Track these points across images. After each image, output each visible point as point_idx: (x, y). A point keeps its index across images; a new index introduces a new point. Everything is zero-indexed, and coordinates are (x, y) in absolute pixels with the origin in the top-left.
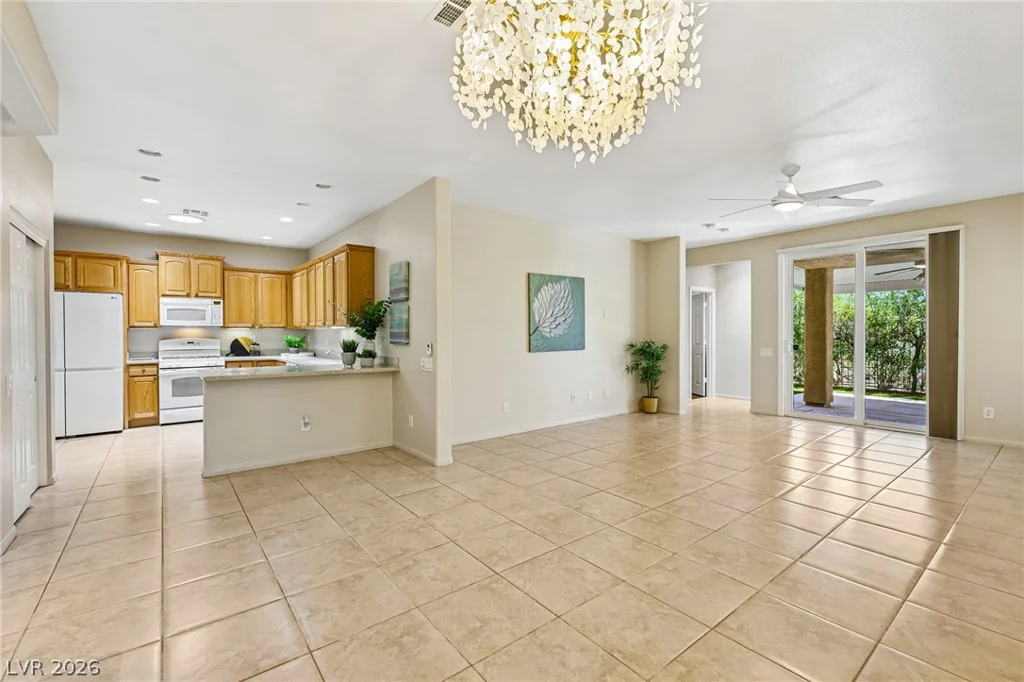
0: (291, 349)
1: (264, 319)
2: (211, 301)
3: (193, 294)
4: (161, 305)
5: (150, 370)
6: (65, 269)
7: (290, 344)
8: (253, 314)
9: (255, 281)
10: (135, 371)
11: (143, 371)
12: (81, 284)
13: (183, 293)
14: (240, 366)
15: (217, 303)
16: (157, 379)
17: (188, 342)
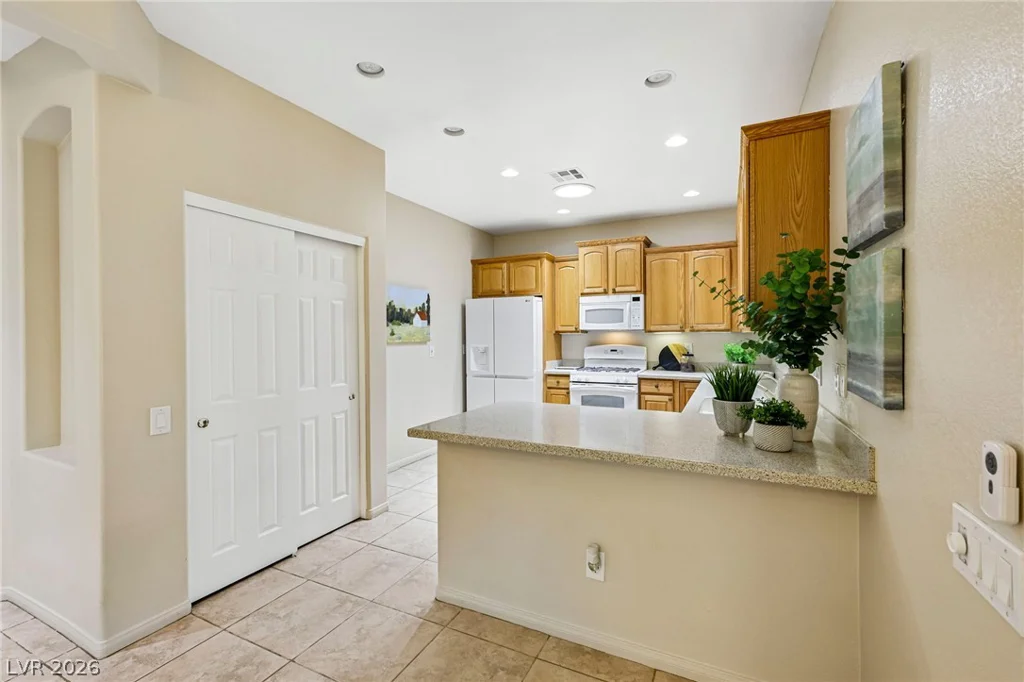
1: (697, 318)
2: (628, 297)
4: (580, 306)
5: (563, 382)
6: (502, 276)
7: (732, 357)
8: (681, 312)
9: (685, 264)
10: (552, 382)
11: (558, 382)
12: (513, 289)
13: (601, 290)
14: (657, 387)
15: (636, 299)
16: (568, 393)
17: (612, 351)
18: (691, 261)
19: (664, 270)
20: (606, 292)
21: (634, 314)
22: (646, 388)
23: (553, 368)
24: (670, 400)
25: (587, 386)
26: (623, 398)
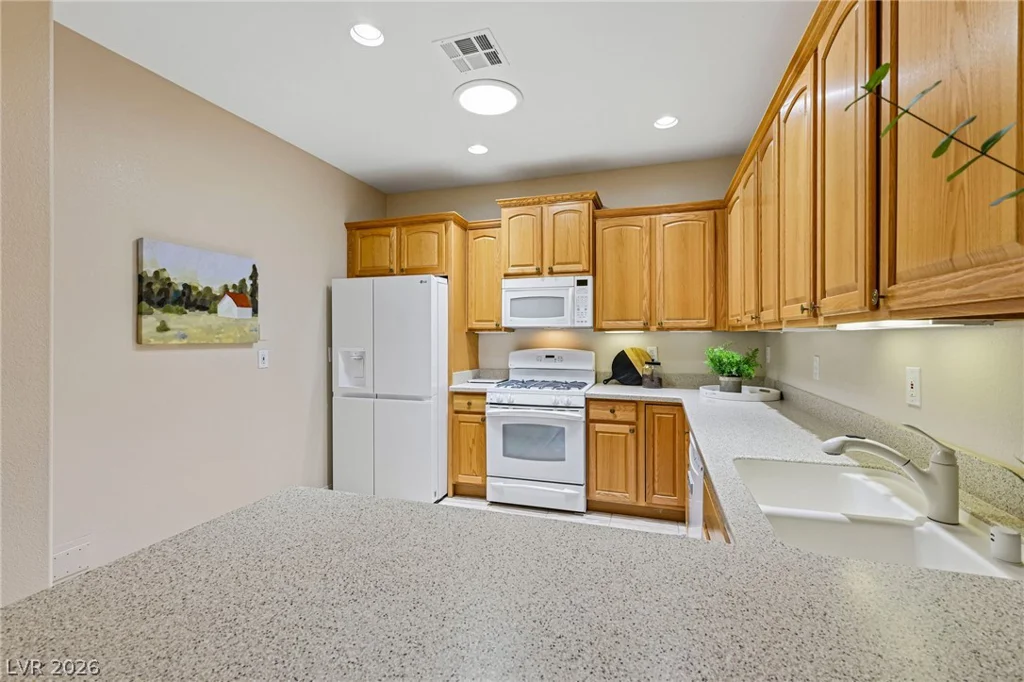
1: (666, 314)
2: (572, 280)
4: (503, 292)
5: (476, 404)
7: (720, 367)
8: (645, 302)
9: (651, 231)
10: (461, 403)
11: (469, 404)
12: (405, 266)
13: (532, 269)
14: (613, 411)
15: (582, 283)
16: (484, 420)
17: (547, 357)
18: (659, 229)
19: (621, 242)
20: (539, 273)
21: (578, 306)
22: (595, 413)
23: (465, 382)
24: (632, 431)
25: (511, 410)
26: (563, 429)
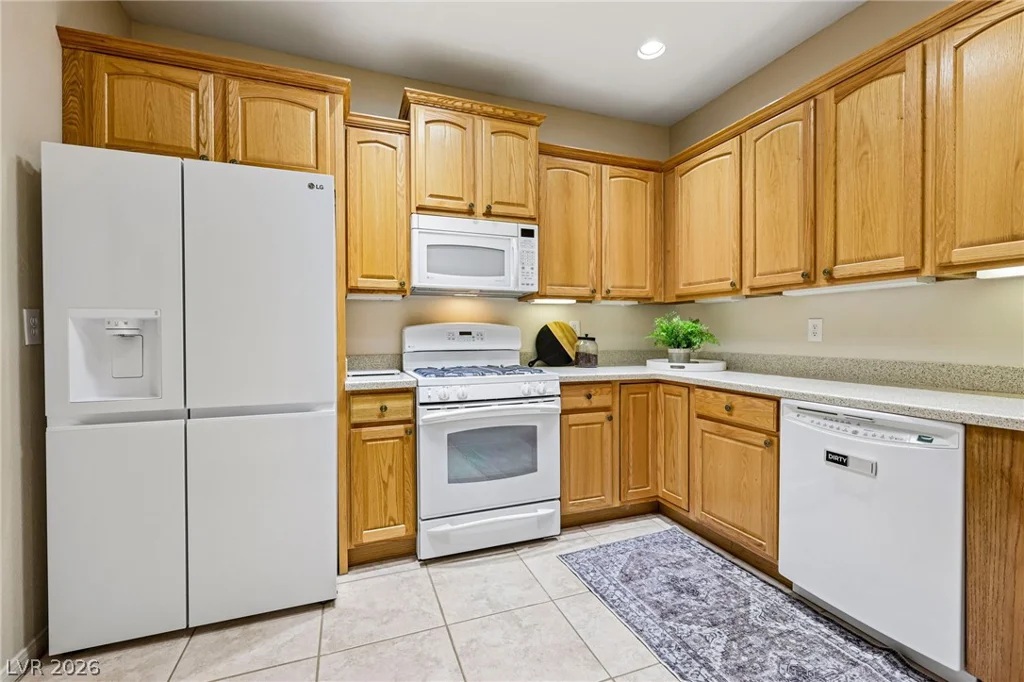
0: (672, 351)
1: (613, 277)
2: (514, 228)
3: (480, 209)
4: (415, 233)
5: (398, 407)
6: (198, 107)
9: (598, 184)
10: (365, 409)
11: (384, 409)
13: (463, 205)
14: (589, 397)
15: (527, 233)
16: (414, 431)
17: (461, 333)
18: (605, 181)
20: (470, 212)
22: (568, 401)
24: (610, 418)
25: (462, 410)
26: (535, 428)
